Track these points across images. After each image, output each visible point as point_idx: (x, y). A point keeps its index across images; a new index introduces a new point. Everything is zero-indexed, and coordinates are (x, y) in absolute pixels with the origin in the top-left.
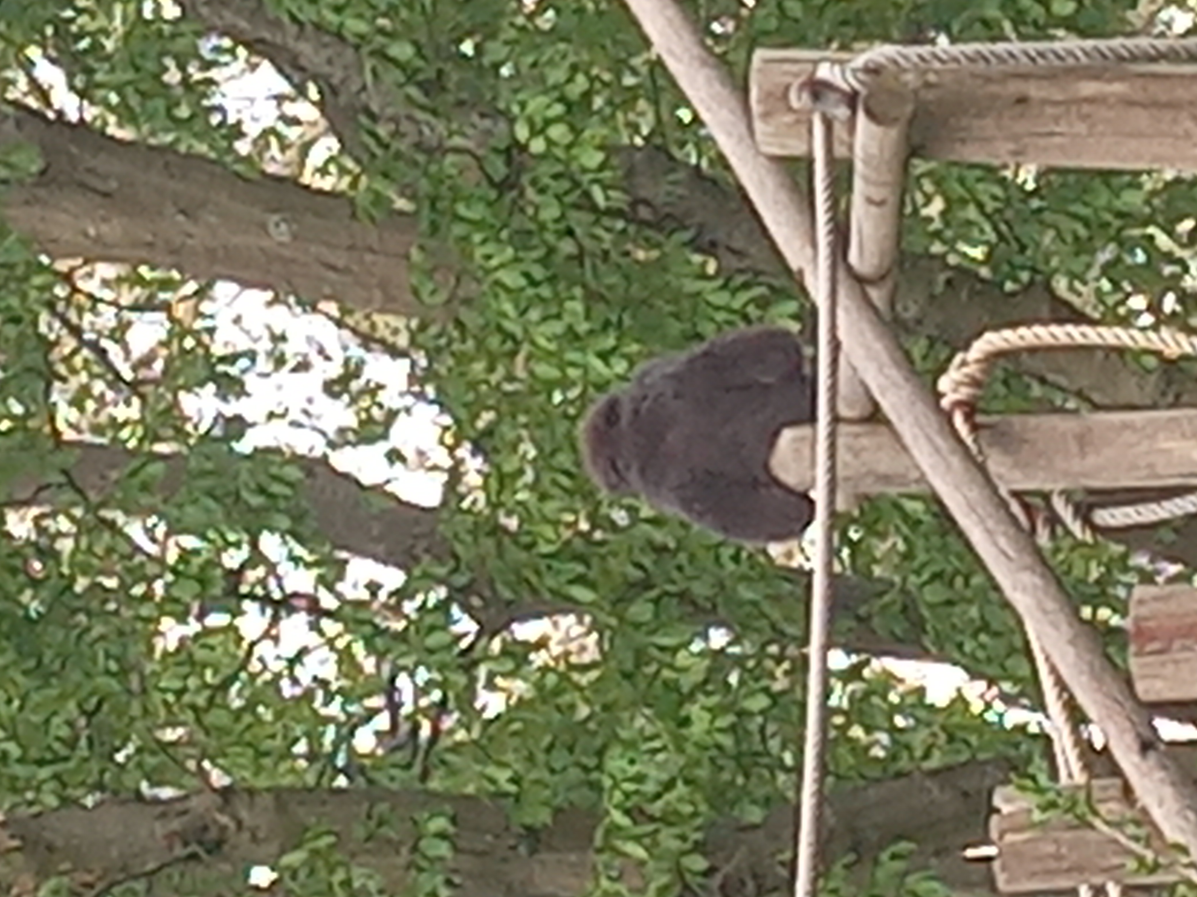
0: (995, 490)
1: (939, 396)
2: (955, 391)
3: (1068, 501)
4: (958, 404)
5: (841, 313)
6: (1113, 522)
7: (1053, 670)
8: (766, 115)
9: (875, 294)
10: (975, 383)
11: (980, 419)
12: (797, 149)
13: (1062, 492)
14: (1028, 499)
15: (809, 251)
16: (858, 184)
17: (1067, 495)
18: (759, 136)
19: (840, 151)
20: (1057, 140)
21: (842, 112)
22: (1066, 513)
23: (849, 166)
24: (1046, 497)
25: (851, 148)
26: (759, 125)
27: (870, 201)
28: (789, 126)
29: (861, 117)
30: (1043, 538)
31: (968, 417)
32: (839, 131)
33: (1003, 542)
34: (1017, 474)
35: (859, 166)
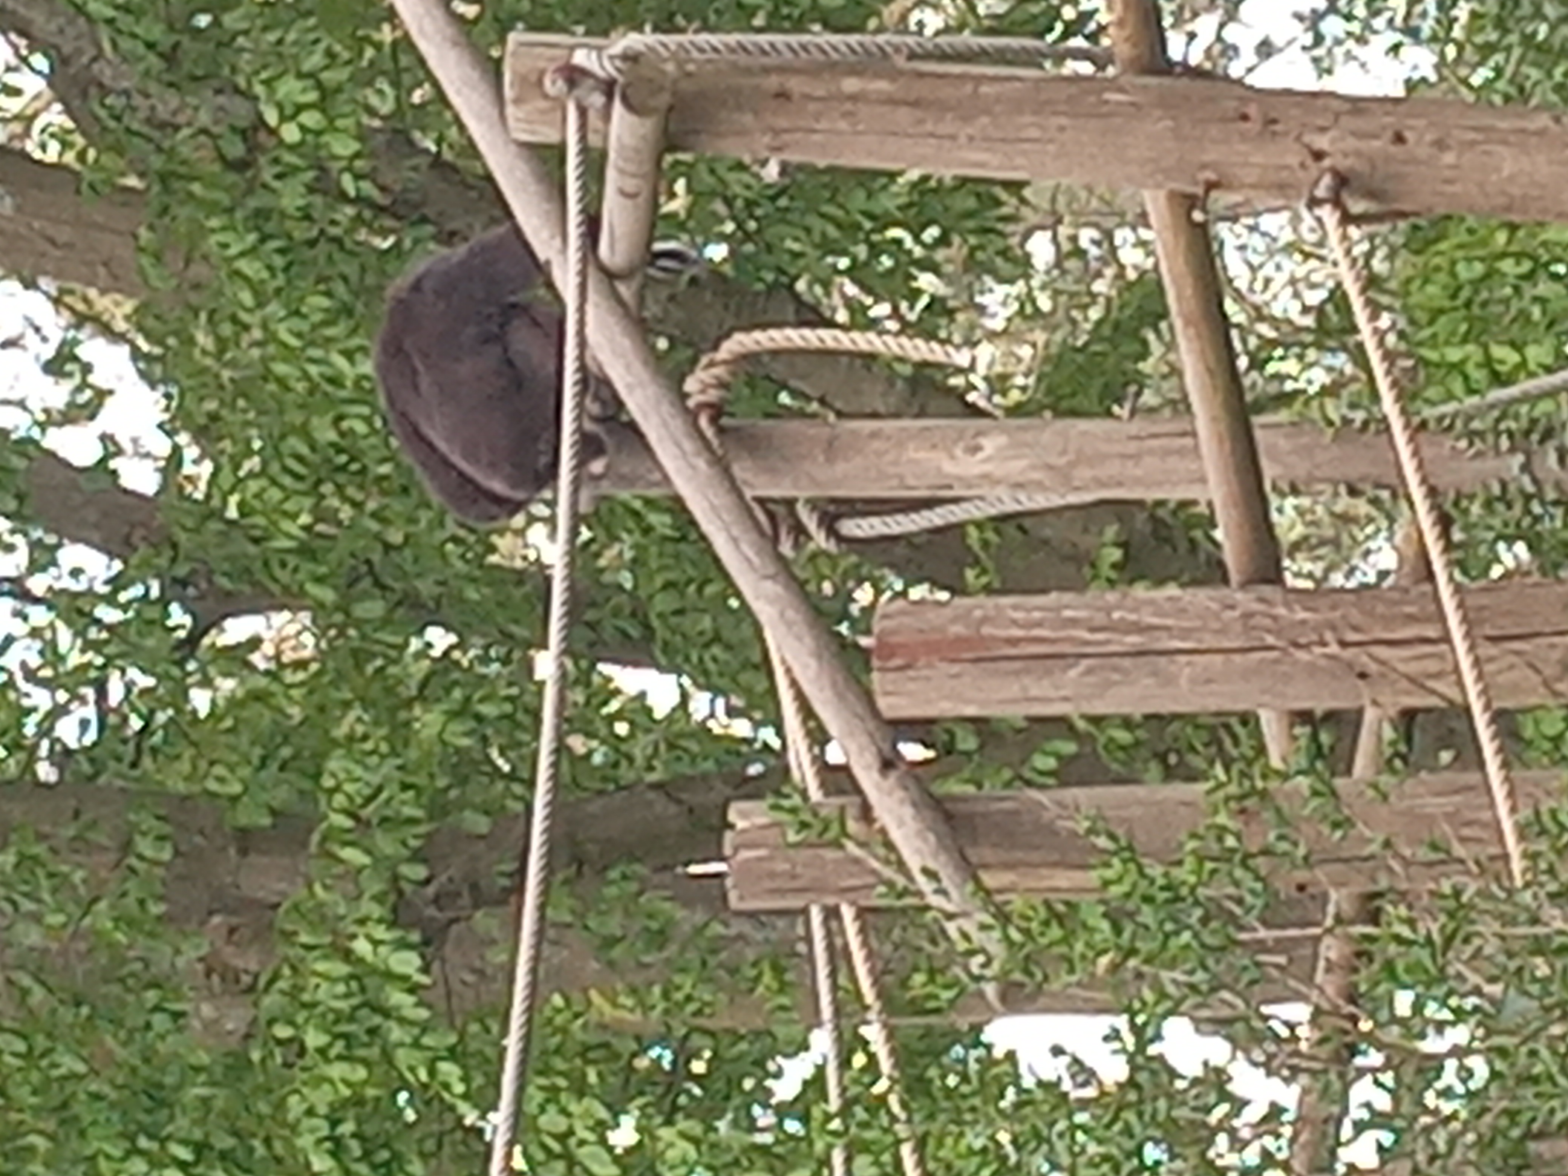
0: (740, 496)
1: (685, 396)
2: (703, 391)
3: (814, 508)
4: (702, 406)
5: (590, 309)
6: (859, 533)
7: (794, 683)
8: (517, 101)
9: (625, 290)
10: (722, 385)
11: (725, 421)
12: (551, 136)
13: (808, 501)
14: (771, 506)
15: (558, 242)
16: (611, 175)
17: (813, 504)
18: (511, 122)
19: (594, 140)
20: (816, 137)
21: (597, 100)
22: (810, 522)
23: (604, 155)
24: (790, 503)
25: (606, 137)
26: (510, 110)
27: (623, 193)
28: (543, 112)
29: (618, 107)
30: (786, 548)
31: (714, 420)
32: (594, 120)
33: (745, 548)
34: (762, 479)
35: (612, 155)
